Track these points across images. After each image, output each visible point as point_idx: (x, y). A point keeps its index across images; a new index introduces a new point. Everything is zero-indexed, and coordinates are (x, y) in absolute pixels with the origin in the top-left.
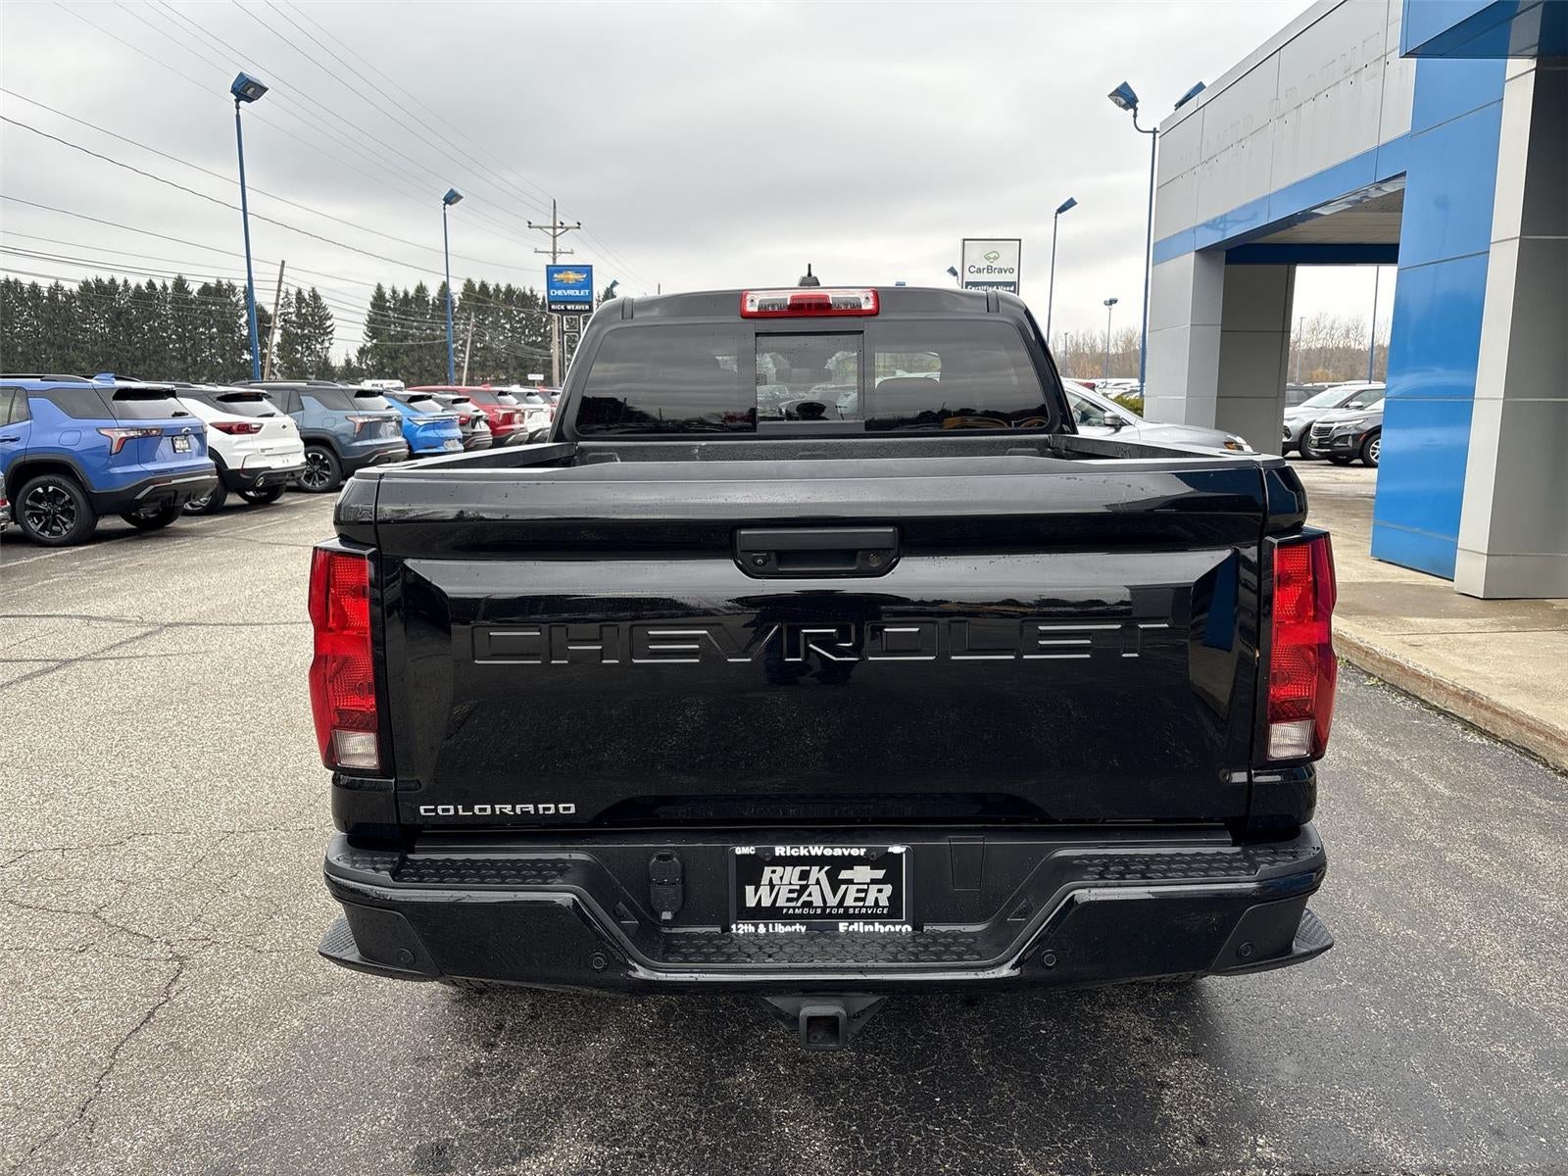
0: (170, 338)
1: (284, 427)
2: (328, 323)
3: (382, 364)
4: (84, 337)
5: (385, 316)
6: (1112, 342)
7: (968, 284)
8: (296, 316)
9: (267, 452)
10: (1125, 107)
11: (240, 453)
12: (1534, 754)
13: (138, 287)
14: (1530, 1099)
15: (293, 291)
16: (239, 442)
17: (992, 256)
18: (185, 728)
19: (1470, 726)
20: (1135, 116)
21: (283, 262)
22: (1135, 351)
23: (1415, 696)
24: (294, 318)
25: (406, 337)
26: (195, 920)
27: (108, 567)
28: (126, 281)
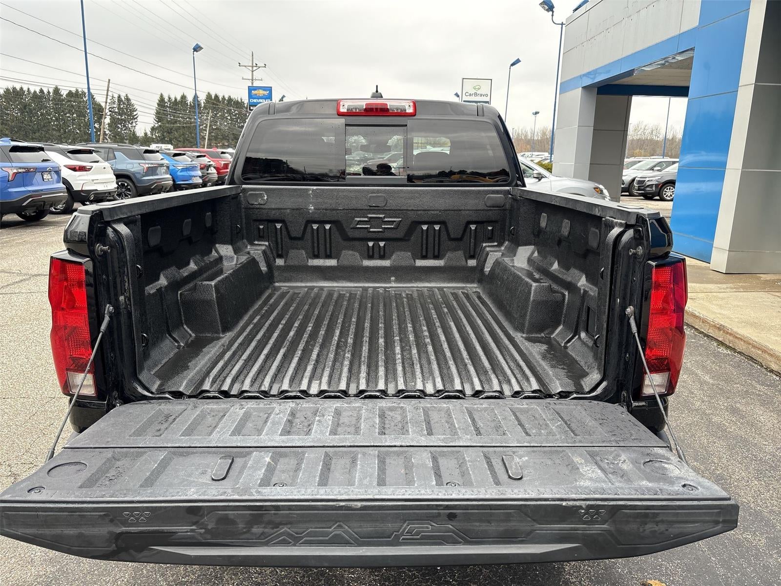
0: (52, 119)
1: (104, 168)
2: (135, 113)
3: (163, 135)
4: (7, 118)
5: (165, 111)
6: (536, 134)
7: (464, 101)
8: (118, 109)
9: (95, 182)
10: (547, 10)
11: (79, 182)
12: (755, 360)
13: (35, 92)
14: (766, 567)
15: (116, 96)
16: (79, 176)
17: (477, 87)
18: (36, 335)
19: (721, 343)
20: (552, 15)
21: (109, 80)
22: (547, 138)
23: (692, 326)
24: (117, 110)
25: (176, 122)
26: (27, 451)
27: (6, 242)
28: (29, 89)
